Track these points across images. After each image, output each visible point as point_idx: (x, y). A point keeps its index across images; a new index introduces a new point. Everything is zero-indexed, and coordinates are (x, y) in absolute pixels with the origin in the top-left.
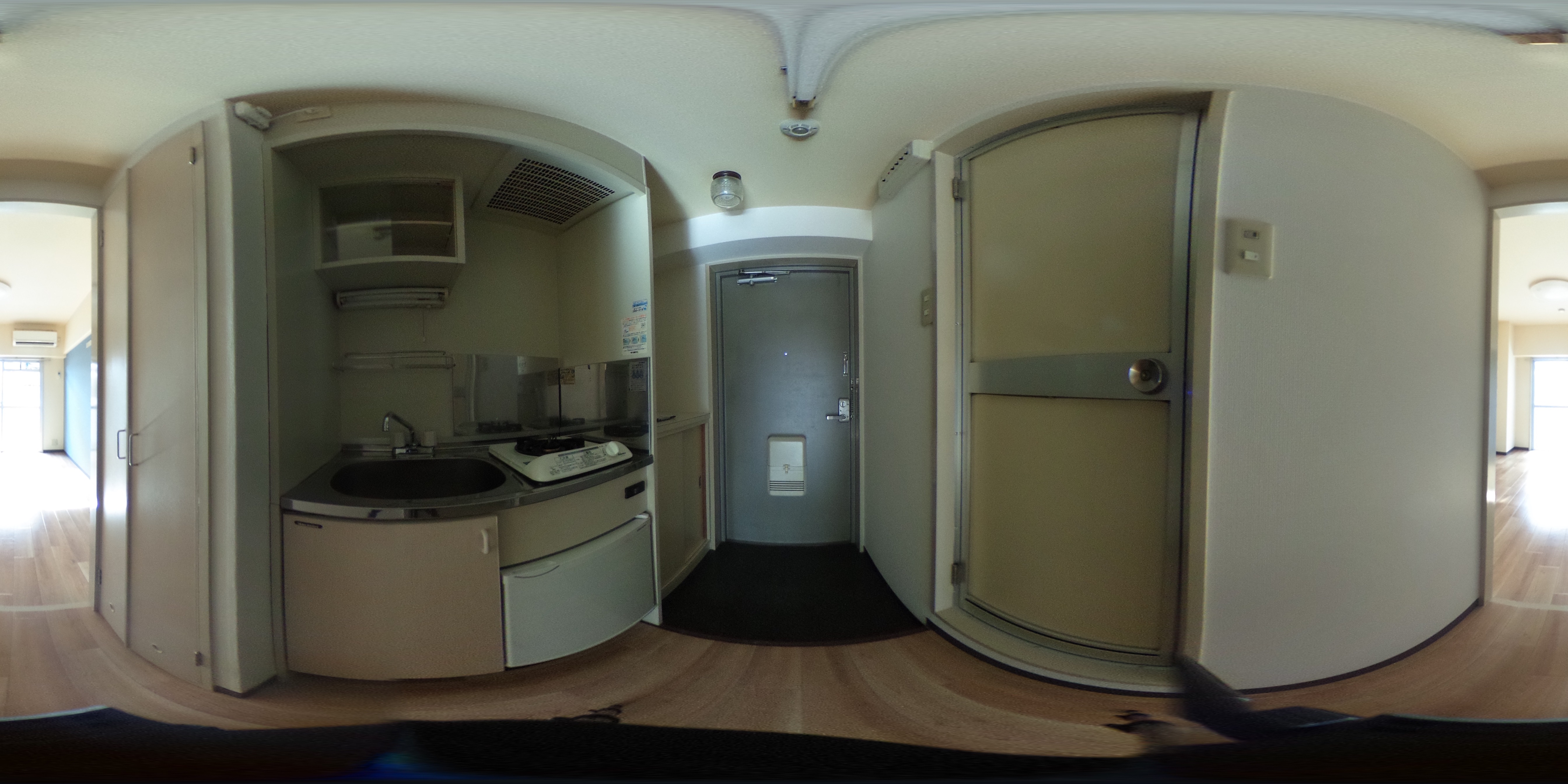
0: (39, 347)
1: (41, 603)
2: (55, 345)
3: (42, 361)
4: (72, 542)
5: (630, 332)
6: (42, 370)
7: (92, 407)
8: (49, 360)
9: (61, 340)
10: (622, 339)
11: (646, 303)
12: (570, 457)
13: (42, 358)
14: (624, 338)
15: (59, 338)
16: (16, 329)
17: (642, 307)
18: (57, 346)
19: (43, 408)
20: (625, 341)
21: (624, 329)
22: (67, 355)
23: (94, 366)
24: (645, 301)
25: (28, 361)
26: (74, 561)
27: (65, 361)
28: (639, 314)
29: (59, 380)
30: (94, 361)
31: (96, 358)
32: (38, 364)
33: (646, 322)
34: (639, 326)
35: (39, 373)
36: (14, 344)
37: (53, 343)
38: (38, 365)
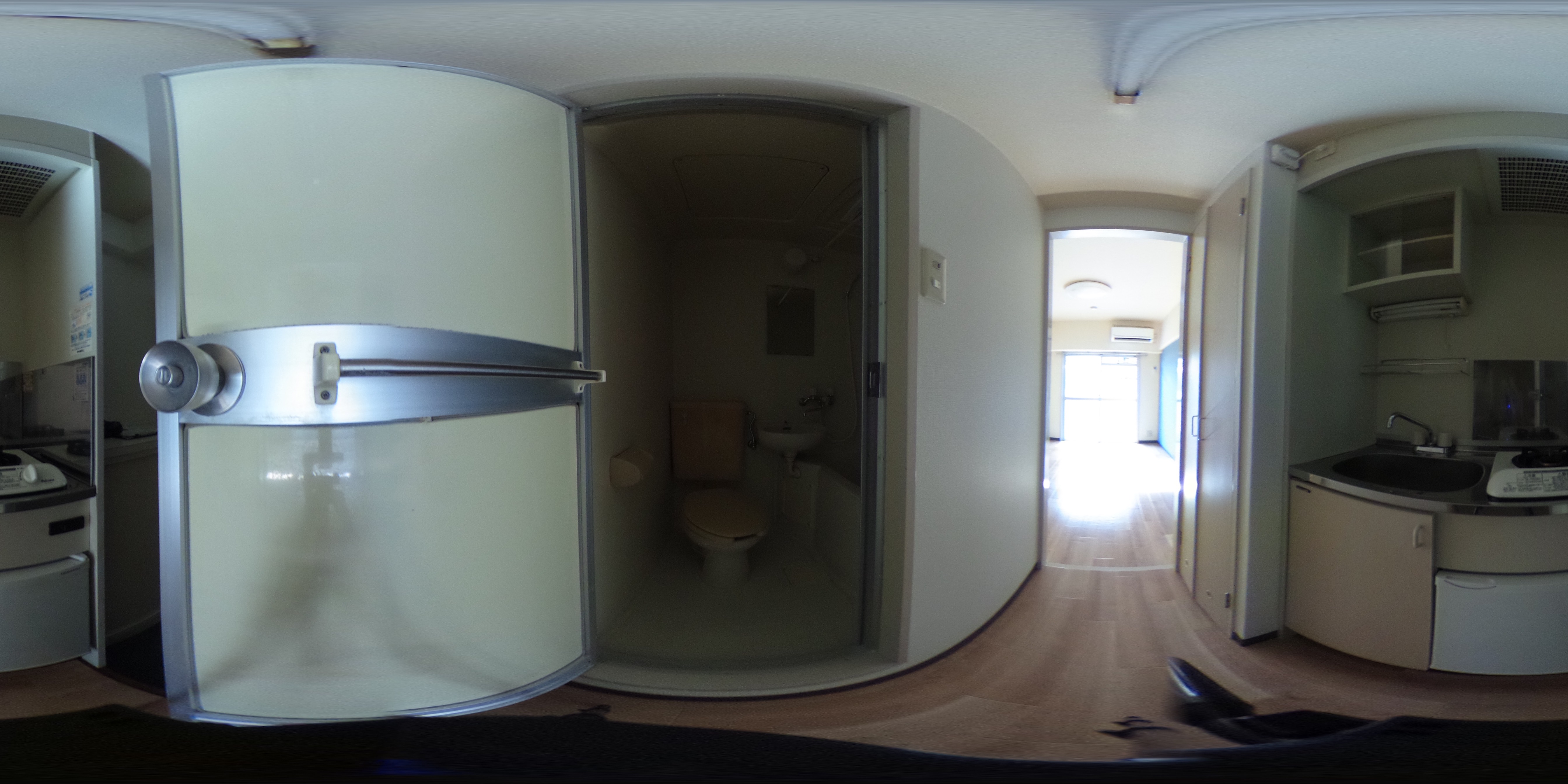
0: (1135, 343)
1: (1136, 565)
2: (1151, 342)
3: (1139, 355)
4: (1162, 518)
5: (77, 327)
6: (1139, 365)
7: (1178, 401)
8: (1146, 355)
9: (1158, 336)
10: (70, 336)
11: (91, 287)
12: (1538, 475)
13: (1139, 353)
14: (72, 334)
15: (1155, 334)
16: (1115, 326)
17: (88, 292)
18: (1154, 343)
19: (1139, 400)
20: (73, 338)
21: (72, 323)
22: (1163, 351)
23: (1180, 361)
24: (91, 285)
25: (1126, 355)
26: (1163, 534)
27: (1161, 357)
28: (86, 301)
29: (1154, 374)
30: (1180, 357)
31: (1181, 353)
32: (1136, 359)
33: (91, 310)
34: (85, 317)
35: (1136, 368)
36: (1113, 340)
37: (1149, 340)
38: (1134, 360)
